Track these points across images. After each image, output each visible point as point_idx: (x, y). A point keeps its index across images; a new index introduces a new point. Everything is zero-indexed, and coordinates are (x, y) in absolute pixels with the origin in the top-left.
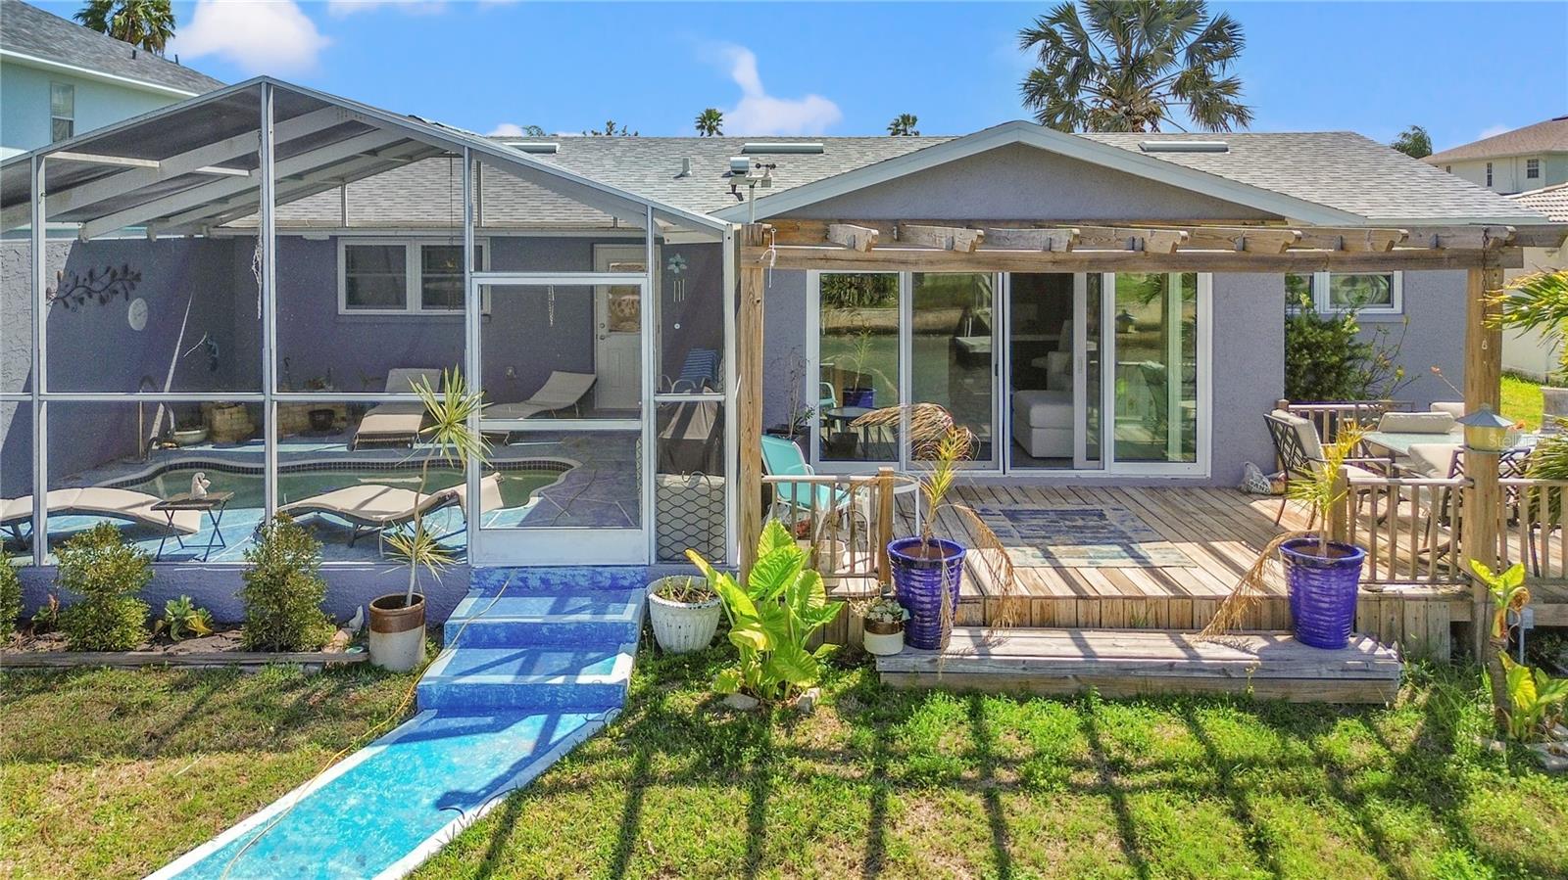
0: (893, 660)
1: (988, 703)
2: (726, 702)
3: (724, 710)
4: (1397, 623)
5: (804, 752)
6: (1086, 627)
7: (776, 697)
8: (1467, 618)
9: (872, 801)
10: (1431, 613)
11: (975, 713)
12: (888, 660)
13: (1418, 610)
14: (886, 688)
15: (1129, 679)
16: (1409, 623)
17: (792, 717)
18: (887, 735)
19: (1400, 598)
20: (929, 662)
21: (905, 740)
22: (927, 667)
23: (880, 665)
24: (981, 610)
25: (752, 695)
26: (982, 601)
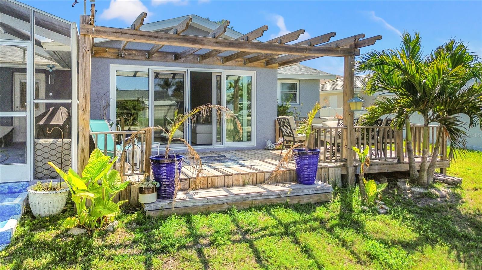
0: (152, 204)
1: (194, 217)
2: (69, 232)
3: (68, 236)
4: (326, 176)
5: (111, 247)
6: (228, 186)
7: (96, 227)
8: (346, 173)
9: (145, 263)
10: (336, 172)
11: (189, 221)
12: (150, 205)
13: (332, 171)
14: (149, 217)
15: (246, 202)
16: (330, 175)
17: (104, 234)
18: (151, 235)
19: (327, 167)
20: (168, 204)
21: (159, 236)
22: (167, 206)
23: (146, 208)
24: (188, 184)
25: (83, 228)
26: (188, 180)
